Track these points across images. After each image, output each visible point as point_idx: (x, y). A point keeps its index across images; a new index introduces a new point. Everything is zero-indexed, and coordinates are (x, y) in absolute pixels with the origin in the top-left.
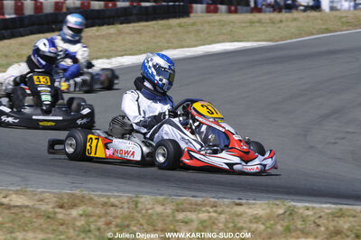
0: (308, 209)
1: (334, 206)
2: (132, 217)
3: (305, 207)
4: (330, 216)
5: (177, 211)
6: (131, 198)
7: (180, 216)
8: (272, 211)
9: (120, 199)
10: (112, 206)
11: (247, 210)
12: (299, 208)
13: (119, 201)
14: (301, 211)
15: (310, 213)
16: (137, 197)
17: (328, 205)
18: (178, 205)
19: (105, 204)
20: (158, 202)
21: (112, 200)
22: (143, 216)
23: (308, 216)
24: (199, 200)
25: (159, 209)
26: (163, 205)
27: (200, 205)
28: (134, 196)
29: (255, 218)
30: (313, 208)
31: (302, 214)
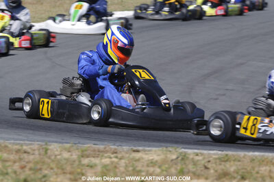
0: (197, 155)
1: (220, 152)
2: (44, 163)
3: (195, 153)
4: (218, 161)
5: (83, 157)
6: (41, 146)
7: (86, 161)
8: (166, 157)
9: (32, 146)
10: (25, 152)
11: (144, 156)
12: (190, 154)
13: (30, 148)
14: (191, 157)
15: (200, 158)
16: (46, 144)
17: (215, 152)
18: (83, 151)
19: (18, 151)
20: (65, 149)
21: (25, 147)
22: (53, 161)
23: (198, 160)
24: (101, 147)
25: (66, 155)
26: (69, 152)
27: (102, 152)
28: (44, 144)
29: (152, 163)
30: (202, 154)
31: (193, 159)
